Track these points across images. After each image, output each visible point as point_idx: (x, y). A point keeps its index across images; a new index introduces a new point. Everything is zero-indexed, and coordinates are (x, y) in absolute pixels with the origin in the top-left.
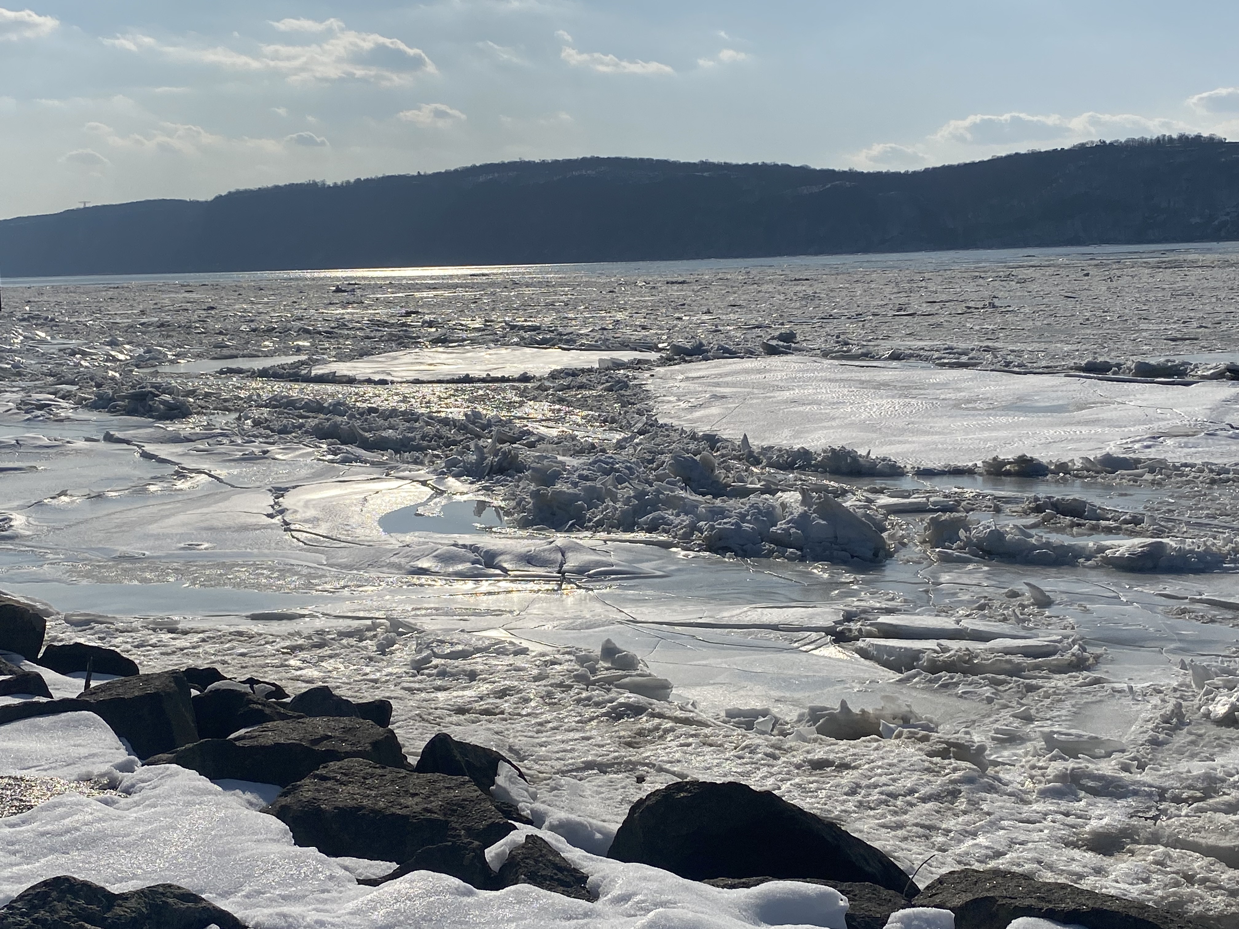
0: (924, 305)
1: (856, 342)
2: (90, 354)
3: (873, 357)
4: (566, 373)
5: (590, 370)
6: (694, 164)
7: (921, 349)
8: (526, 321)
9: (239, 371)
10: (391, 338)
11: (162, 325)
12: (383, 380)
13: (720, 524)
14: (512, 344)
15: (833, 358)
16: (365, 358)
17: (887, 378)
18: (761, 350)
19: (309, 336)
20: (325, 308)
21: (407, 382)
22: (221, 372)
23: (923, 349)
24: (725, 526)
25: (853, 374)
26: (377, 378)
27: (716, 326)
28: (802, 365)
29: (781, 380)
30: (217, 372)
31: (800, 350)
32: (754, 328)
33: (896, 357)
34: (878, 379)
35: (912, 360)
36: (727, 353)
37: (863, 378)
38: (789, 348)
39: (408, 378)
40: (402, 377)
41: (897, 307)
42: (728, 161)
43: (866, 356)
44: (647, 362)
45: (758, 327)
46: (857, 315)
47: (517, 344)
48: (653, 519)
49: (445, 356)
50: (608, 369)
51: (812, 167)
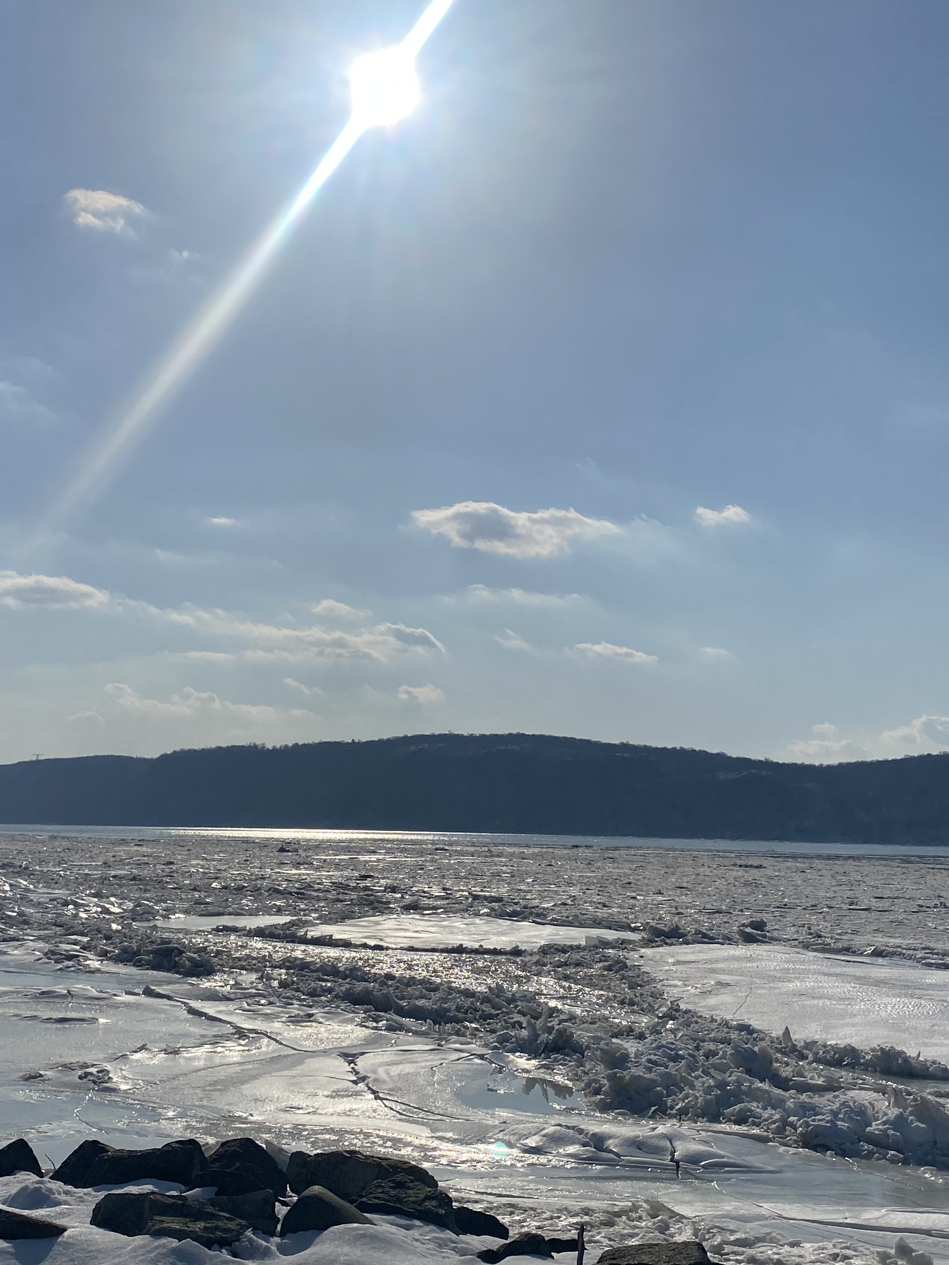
0: (874, 900)
1: (829, 935)
2: (83, 905)
3: (854, 952)
4: (556, 949)
5: (578, 947)
6: (615, 745)
7: (898, 947)
8: (482, 891)
9: (234, 930)
10: (361, 902)
11: (134, 879)
12: (379, 945)
13: (814, 1120)
14: (483, 915)
15: (815, 950)
16: (349, 922)
17: (884, 975)
18: (738, 937)
19: (281, 896)
20: (279, 868)
21: (402, 949)
22: (217, 930)
23: (900, 947)
24: (820, 1123)
25: (845, 969)
26: (372, 943)
27: (677, 909)
28: (787, 956)
29: (775, 970)
30: (213, 929)
31: (776, 940)
32: (715, 913)
33: (877, 953)
34: (873, 975)
35: (896, 958)
36: (706, 938)
37: (858, 974)
38: (764, 936)
39: (402, 945)
40: (395, 944)
41: (848, 901)
42: (648, 744)
43: (847, 950)
44: (630, 942)
45: (718, 912)
46: (812, 906)
47: (488, 915)
48: (741, 1110)
49: (422, 923)
50: (596, 947)
51: (729, 755)
